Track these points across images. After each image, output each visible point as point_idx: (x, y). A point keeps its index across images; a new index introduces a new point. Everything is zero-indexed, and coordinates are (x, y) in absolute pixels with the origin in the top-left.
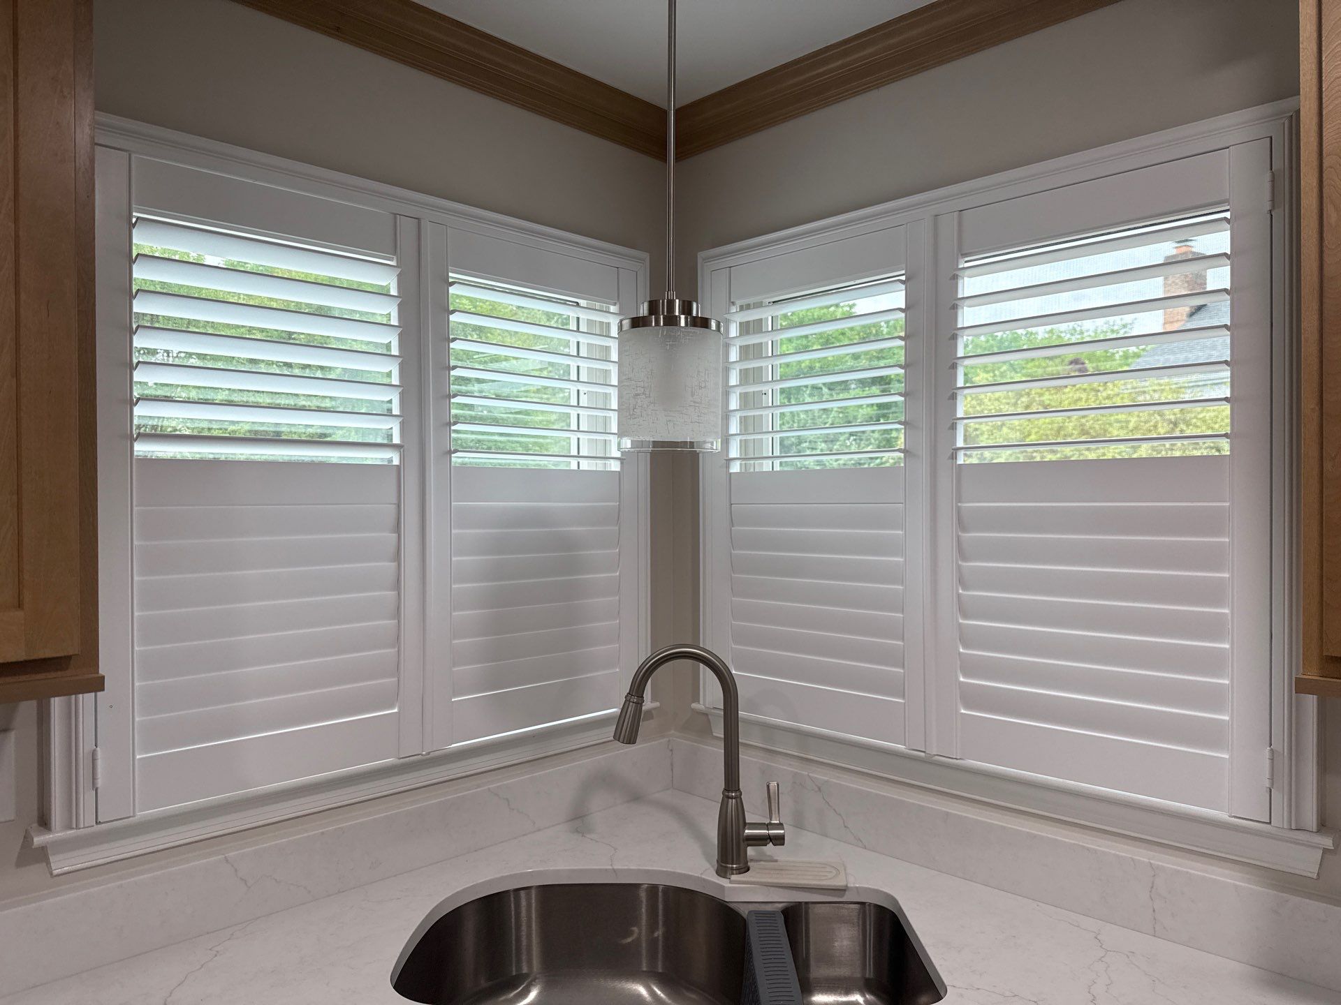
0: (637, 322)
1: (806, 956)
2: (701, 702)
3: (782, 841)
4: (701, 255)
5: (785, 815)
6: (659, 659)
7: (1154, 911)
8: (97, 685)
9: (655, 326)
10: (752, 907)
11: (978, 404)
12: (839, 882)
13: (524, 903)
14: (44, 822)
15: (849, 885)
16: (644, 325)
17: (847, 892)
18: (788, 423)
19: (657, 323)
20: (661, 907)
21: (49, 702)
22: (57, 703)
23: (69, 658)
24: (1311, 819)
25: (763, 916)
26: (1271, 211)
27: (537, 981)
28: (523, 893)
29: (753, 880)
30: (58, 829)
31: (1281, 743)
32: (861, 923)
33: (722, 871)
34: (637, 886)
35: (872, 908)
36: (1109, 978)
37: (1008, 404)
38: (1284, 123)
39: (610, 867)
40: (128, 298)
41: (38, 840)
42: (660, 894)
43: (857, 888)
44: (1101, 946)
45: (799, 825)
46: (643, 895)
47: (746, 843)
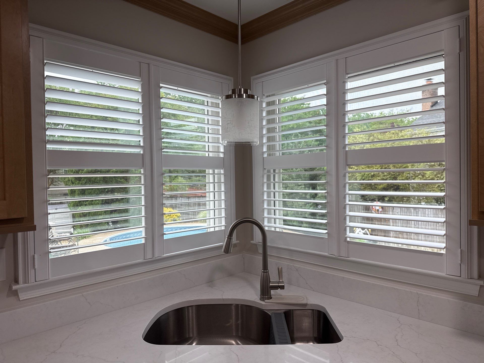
0: (228, 97)
1: (293, 329)
2: (254, 240)
3: (284, 288)
4: (252, 78)
5: (285, 279)
6: (238, 223)
7: (419, 310)
8: (34, 228)
9: (234, 98)
10: (273, 311)
11: (355, 139)
12: (304, 302)
13: (190, 311)
14: (16, 281)
15: (308, 303)
16: (230, 98)
17: (307, 306)
18: (286, 147)
19: (235, 97)
20: (240, 312)
21: (17, 234)
22: (20, 234)
23: (23, 218)
24: (475, 274)
25: (277, 314)
26: (459, 53)
27: (196, 339)
28: (190, 308)
29: (273, 301)
30: (21, 283)
31: (464, 247)
32: (312, 317)
33: (262, 299)
34: (231, 305)
35: (316, 311)
36: (403, 333)
37: (366, 139)
38: (464, 20)
39: (222, 298)
40: (43, 92)
41: (14, 287)
42: (240, 307)
43: (311, 304)
44: (399, 323)
45: (290, 283)
46: (233, 308)
47: (271, 288)
